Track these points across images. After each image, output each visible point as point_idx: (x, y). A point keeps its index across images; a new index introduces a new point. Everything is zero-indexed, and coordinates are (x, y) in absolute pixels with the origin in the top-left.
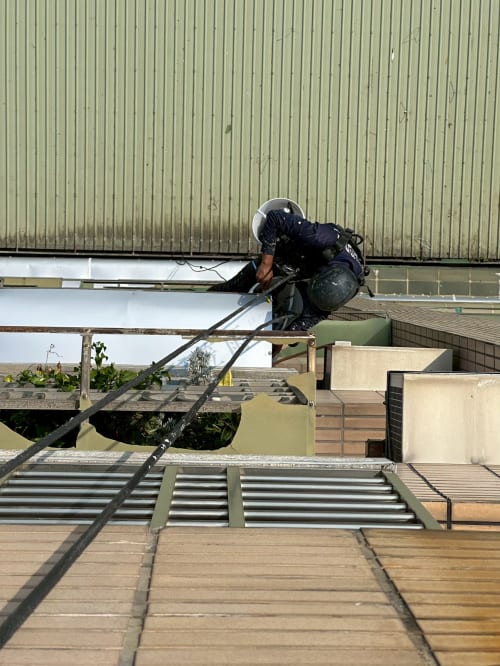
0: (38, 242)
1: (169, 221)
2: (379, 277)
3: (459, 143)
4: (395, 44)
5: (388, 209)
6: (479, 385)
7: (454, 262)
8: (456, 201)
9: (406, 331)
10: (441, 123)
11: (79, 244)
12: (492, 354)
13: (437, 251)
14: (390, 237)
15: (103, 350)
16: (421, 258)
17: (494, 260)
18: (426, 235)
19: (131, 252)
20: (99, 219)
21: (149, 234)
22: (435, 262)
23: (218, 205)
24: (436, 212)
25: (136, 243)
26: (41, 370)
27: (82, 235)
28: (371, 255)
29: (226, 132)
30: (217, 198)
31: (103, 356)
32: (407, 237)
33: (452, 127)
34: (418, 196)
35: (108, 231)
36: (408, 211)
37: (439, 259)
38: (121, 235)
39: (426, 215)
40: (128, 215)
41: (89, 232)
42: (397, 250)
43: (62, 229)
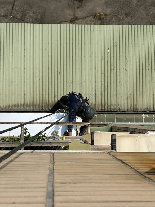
0: (2, 109)
1: (42, 101)
2: (106, 117)
3: (129, 76)
4: (109, 47)
5: (109, 96)
6: (139, 137)
7: (129, 112)
8: (129, 94)
9: (116, 129)
10: (124, 70)
11: (14, 109)
12: (142, 132)
13: (124, 109)
14: (110, 105)
15: (27, 130)
16: (119, 111)
17: (141, 111)
18: (121, 104)
19: (30, 111)
20: (21, 101)
21: (36, 106)
22: (124, 112)
23: (57, 97)
24: (123, 97)
25: (32, 108)
26: (8, 137)
27: (15, 106)
28: (104, 111)
29: (59, 74)
30: (57, 94)
31: (27, 132)
32: (115, 105)
33: (127, 71)
34: (118, 92)
35: (23, 105)
36: (115, 97)
37: (125, 111)
38: (27, 106)
39: (120, 98)
40: (30, 100)
41: (17, 105)
42: (112, 109)
43: (9, 104)
